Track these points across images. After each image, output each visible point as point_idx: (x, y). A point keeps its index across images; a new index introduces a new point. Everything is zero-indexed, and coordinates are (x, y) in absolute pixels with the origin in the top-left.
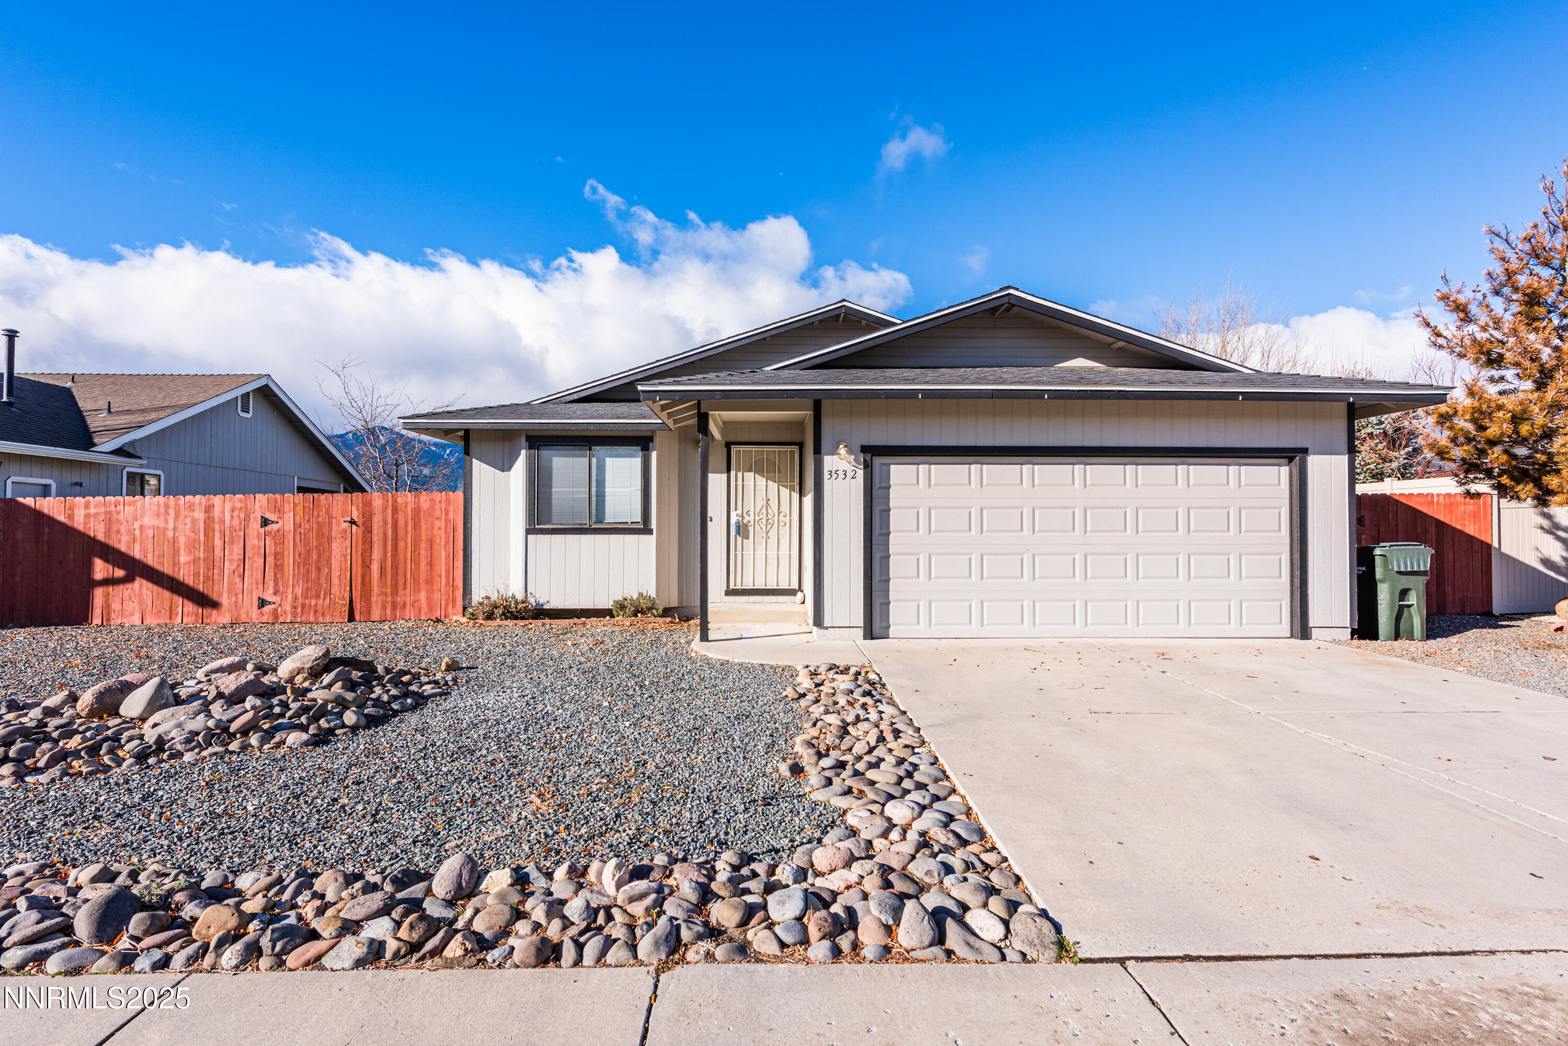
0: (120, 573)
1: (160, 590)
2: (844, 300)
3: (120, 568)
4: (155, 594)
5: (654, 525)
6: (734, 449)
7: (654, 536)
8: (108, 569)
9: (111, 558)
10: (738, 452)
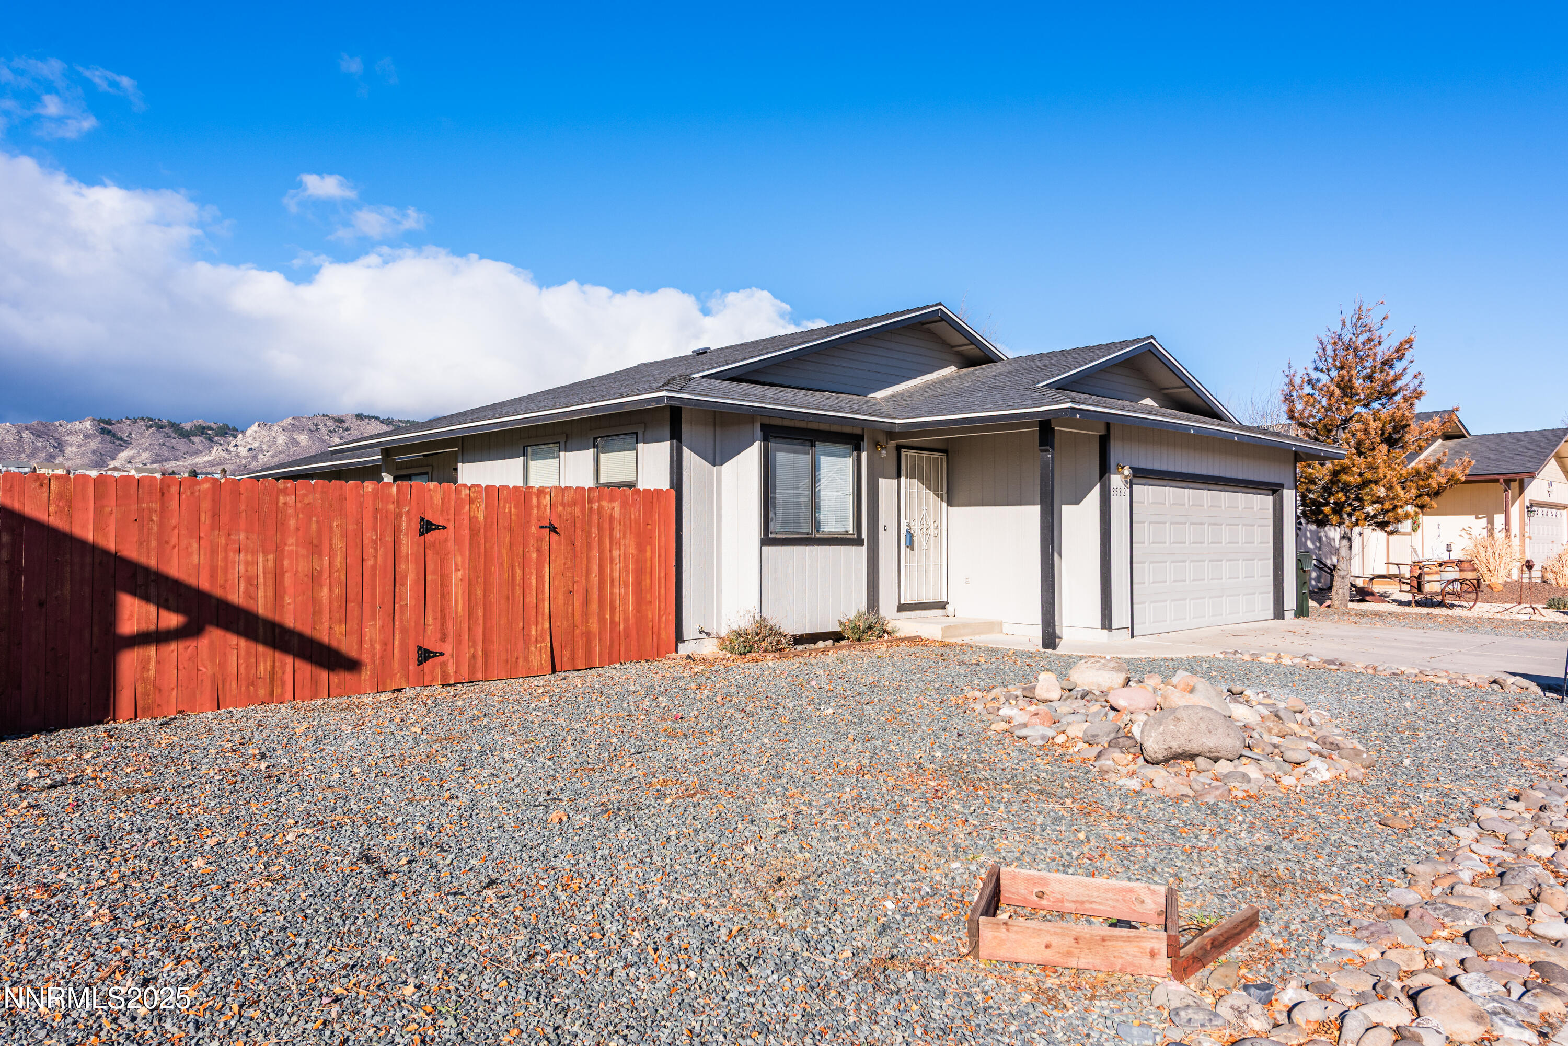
0: (173, 620)
1: (252, 645)
2: (940, 304)
3: (169, 608)
4: (242, 652)
5: (864, 535)
6: (904, 453)
7: (865, 548)
8: (148, 612)
9: (153, 591)
10: (906, 456)
